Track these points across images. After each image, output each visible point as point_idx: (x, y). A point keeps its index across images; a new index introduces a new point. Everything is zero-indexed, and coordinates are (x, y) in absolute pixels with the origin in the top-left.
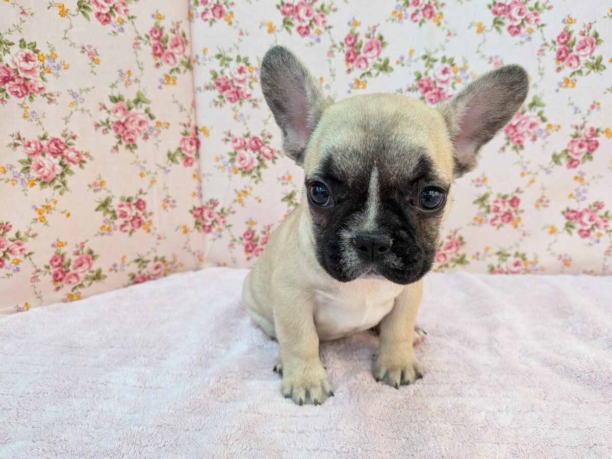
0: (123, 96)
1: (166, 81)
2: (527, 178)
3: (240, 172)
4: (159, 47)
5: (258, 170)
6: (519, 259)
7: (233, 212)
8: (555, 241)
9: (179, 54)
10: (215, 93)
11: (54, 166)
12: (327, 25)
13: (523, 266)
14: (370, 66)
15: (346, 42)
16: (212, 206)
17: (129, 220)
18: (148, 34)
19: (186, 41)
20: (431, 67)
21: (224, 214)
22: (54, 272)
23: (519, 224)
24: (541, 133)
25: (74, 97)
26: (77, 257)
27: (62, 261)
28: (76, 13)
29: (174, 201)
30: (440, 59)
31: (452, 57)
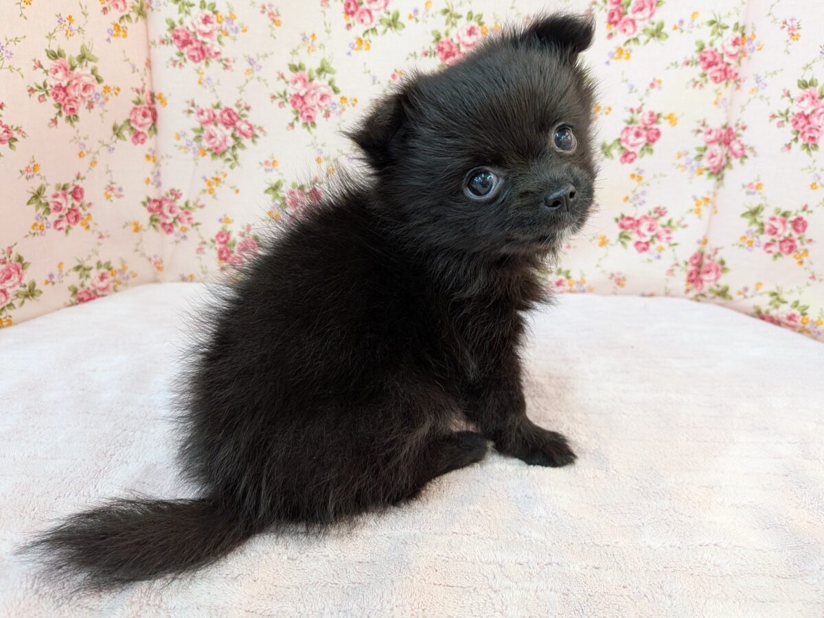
0: (63, 51)
1: (115, 32)
3: (209, 154)
6: (562, 277)
7: (202, 206)
8: (607, 255)
10: (173, 49)
13: (567, 286)
14: (376, 21)
16: (173, 197)
17: (65, 214)
20: (454, 24)
21: (190, 208)
29: (120, 189)
30: (465, 15)
31: (480, 13)
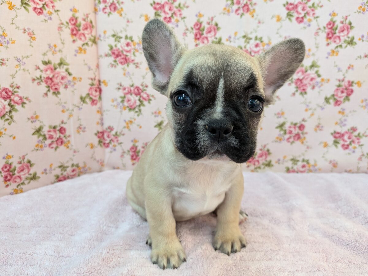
0: (51, 61)
1: (79, 51)
2: (310, 112)
3: (127, 109)
4: (75, 30)
5: (139, 108)
6: (305, 163)
8: (327, 152)
9: (88, 34)
10: (111, 59)
11: (4, 106)
12: (183, 16)
13: (307, 168)
14: (210, 42)
15: (195, 28)
16: (110, 130)
17: (55, 140)
18: (68, 21)
19: (93, 26)
20: (248, 43)
21: (118, 135)
22: (5, 175)
23: (304, 141)
24: (318, 84)
25: (18, 62)
26: (20, 165)
27: (10, 167)
28: (20, 7)
29: (85, 128)
30: (254, 38)
31: (261, 37)
